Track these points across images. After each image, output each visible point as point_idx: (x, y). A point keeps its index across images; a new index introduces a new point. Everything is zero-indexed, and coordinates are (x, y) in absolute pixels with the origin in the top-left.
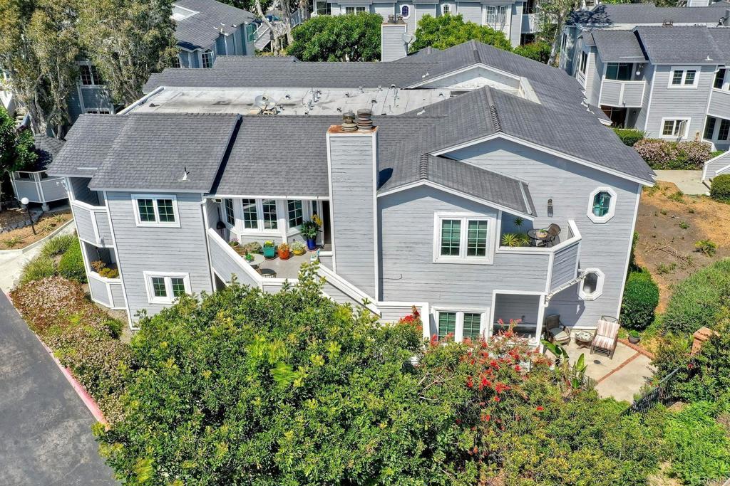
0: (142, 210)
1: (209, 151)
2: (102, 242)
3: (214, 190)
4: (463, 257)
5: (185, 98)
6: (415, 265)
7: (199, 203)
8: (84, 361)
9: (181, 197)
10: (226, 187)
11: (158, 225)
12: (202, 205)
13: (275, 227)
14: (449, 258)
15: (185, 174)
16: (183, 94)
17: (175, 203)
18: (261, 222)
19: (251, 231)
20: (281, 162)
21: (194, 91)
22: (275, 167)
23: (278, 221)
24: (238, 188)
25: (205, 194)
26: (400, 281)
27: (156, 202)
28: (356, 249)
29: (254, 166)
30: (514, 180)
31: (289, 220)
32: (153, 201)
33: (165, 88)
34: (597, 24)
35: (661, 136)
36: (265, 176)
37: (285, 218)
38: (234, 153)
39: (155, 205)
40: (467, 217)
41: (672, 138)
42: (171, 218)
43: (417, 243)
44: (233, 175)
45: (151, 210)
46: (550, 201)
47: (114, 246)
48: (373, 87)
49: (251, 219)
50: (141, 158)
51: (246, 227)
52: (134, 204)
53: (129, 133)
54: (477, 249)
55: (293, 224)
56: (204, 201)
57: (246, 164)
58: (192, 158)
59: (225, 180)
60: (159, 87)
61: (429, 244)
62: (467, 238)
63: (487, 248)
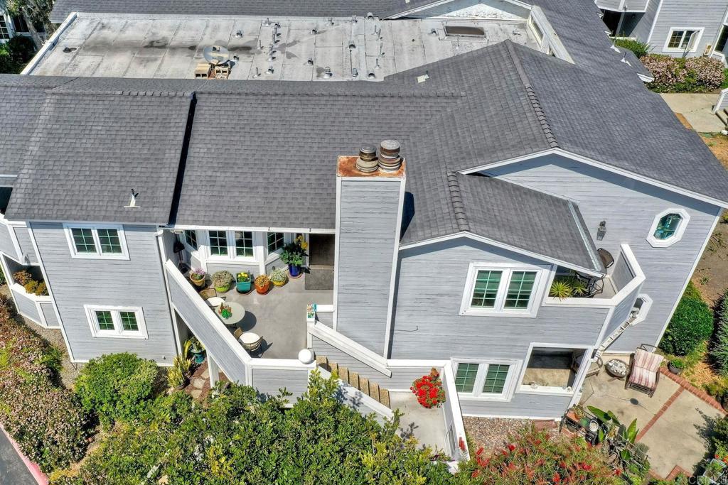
0: (77, 240)
1: (160, 157)
2: (27, 259)
3: (172, 220)
4: (499, 309)
5: (106, 33)
6: (435, 317)
7: (154, 234)
8: (22, 424)
9: (128, 226)
10: (188, 213)
11: (99, 257)
12: (157, 237)
13: (250, 253)
14: (482, 311)
15: (133, 197)
16: (103, 27)
17: (121, 234)
18: (232, 249)
19: (218, 258)
20: (255, 170)
21: (116, 20)
22: (249, 180)
23: (254, 248)
24: (203, 213)
25: (161, 226)
26: (416, 332)
27: (96, 231)
28: (364, 304)
29: (221, 177)
30: (562, 200)
31: (267, 246)
32: (93, 231)
33: (78, 14)
35: (666, 50)
36: (237, 194)
37: (264, 245)
38: (192, 155)
39: (95, 235)
40: (511, 268)
41: (677, 52)
42: (118, 249)
43: (442, 295)
44: (194, 193)
45: (90, 240)
46: (603, 224)
47: (39, 264)
48: (343, 16)
49: (218, 245)
50: (70, 168)
51: (212, 254)
52: (68, 234)
53: (49, 126)
54: (518, 298)
55: (272, 249)
56: (160, 232)
57: (209, 173)
58: (138, 170)
59: (186, 201)
60: (69, 13)
61: (458, 296)
62: (507, 290)
63: (531, 300)
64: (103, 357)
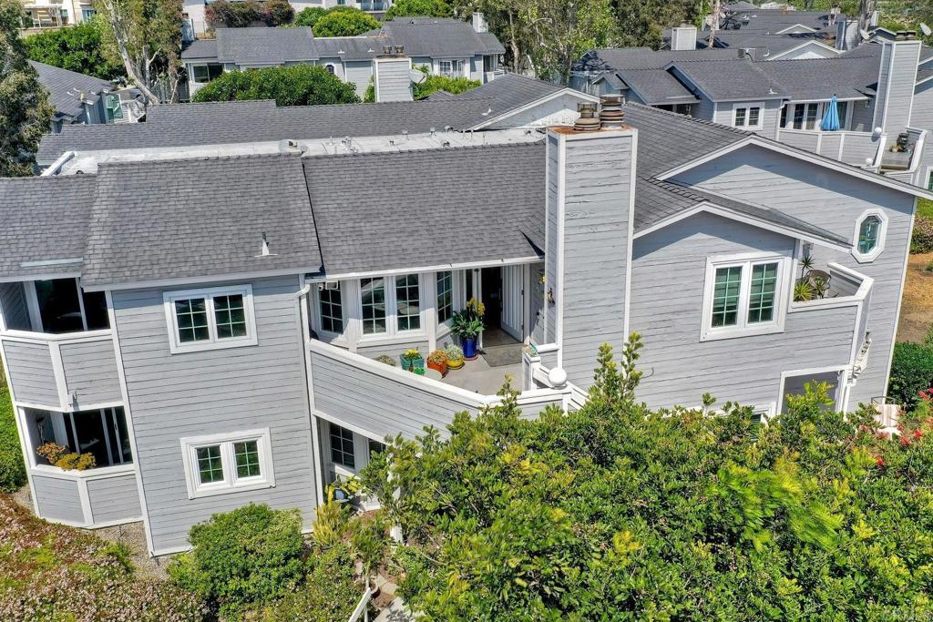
0: (183, 321)
1: (285, 208)
2: (76, 401)
4: (742, 326)
6: (673, 349)
7: (295, 295)
9: (260, 286)
11: (213, 347)
12: (300, 299)
13: (416, 324)
14: (724, 331)
15: (265, 244)
17: (248, 302)
18: (391, 319)
19: (373, 337)
23: (421, 313)
24: (359, 261)
25: (309, 275)
26: (652, 379)
27: (212, 301)
28: (595, 332)
31: (437, 311)
32: (206, 301)
33: (76, 153)
34: (596, 72)
37: (435, 306)
38: (319, 210)
39: (210, 308)
40: (752, 260)
42: (240, 330)
43: (678, 313)
44: (339, 243)
45: (201, 319)
49: (373, 317)
51: (366, 332)
52: (169, 311)
54: (761, 311)
55: (442, 317)
56: (305, 289)
59: (329, 252)
60: (63, 153)
61: (696, 310)
62: (749, 294)
63: (775, 306)
64: (215, 517)
